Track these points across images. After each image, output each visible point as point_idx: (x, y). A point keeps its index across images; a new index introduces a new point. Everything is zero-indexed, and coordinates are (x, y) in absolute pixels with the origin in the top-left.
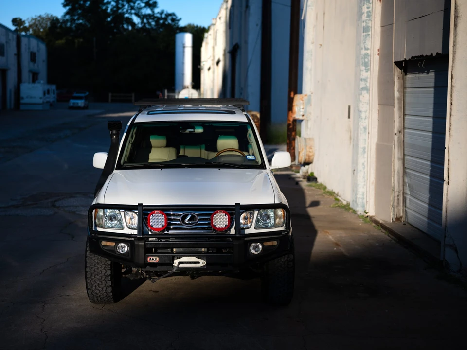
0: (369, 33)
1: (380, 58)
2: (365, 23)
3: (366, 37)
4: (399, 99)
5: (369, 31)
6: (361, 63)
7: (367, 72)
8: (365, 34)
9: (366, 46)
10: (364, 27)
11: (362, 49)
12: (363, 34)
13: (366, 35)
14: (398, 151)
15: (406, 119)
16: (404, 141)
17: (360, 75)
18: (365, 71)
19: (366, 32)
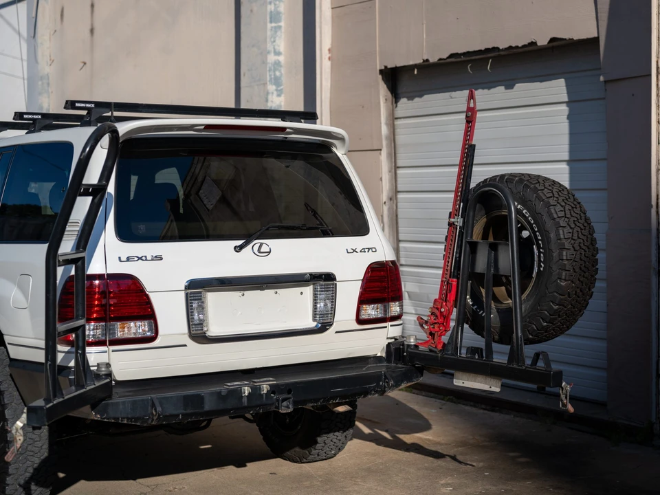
0: (280, 24)
1: (332, 65)
2: (273, 5)
3: (276, 32)
4: (387, 138)
5: (280, 21)
6: (268, 79)
7: (279, 95)
8: (273, 25)
9: (276, 47)
10: (271, 12)
11: (269, 52)
12: (269, 26)
13: (275, 27)
14: (389, 233)
15: (398, 176)
16: (397, 216)
17: (267, 101)
18: (275, 93)
19: (276, 23)
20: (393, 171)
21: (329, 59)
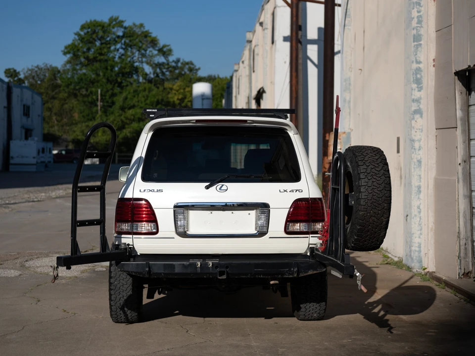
0: (420, 43)
1: (436, 70)
2: (415, 30)
3: (417, 48)
4: (461, 119)
5: (420, 41)
6: (412, 80)
7: (419, 91)
8: (416, 43)
9: (417, 58)
10: (414, 35)
11: (413, 62)
12: (413, 44)
13: (417, 45)
14: (464, 186)
15: (471, 145)
16: (470, 173)
17: (412, 94)
18: (417, 89)
19: (417, 42)
20: (467, 142)
21: (434, 66)
